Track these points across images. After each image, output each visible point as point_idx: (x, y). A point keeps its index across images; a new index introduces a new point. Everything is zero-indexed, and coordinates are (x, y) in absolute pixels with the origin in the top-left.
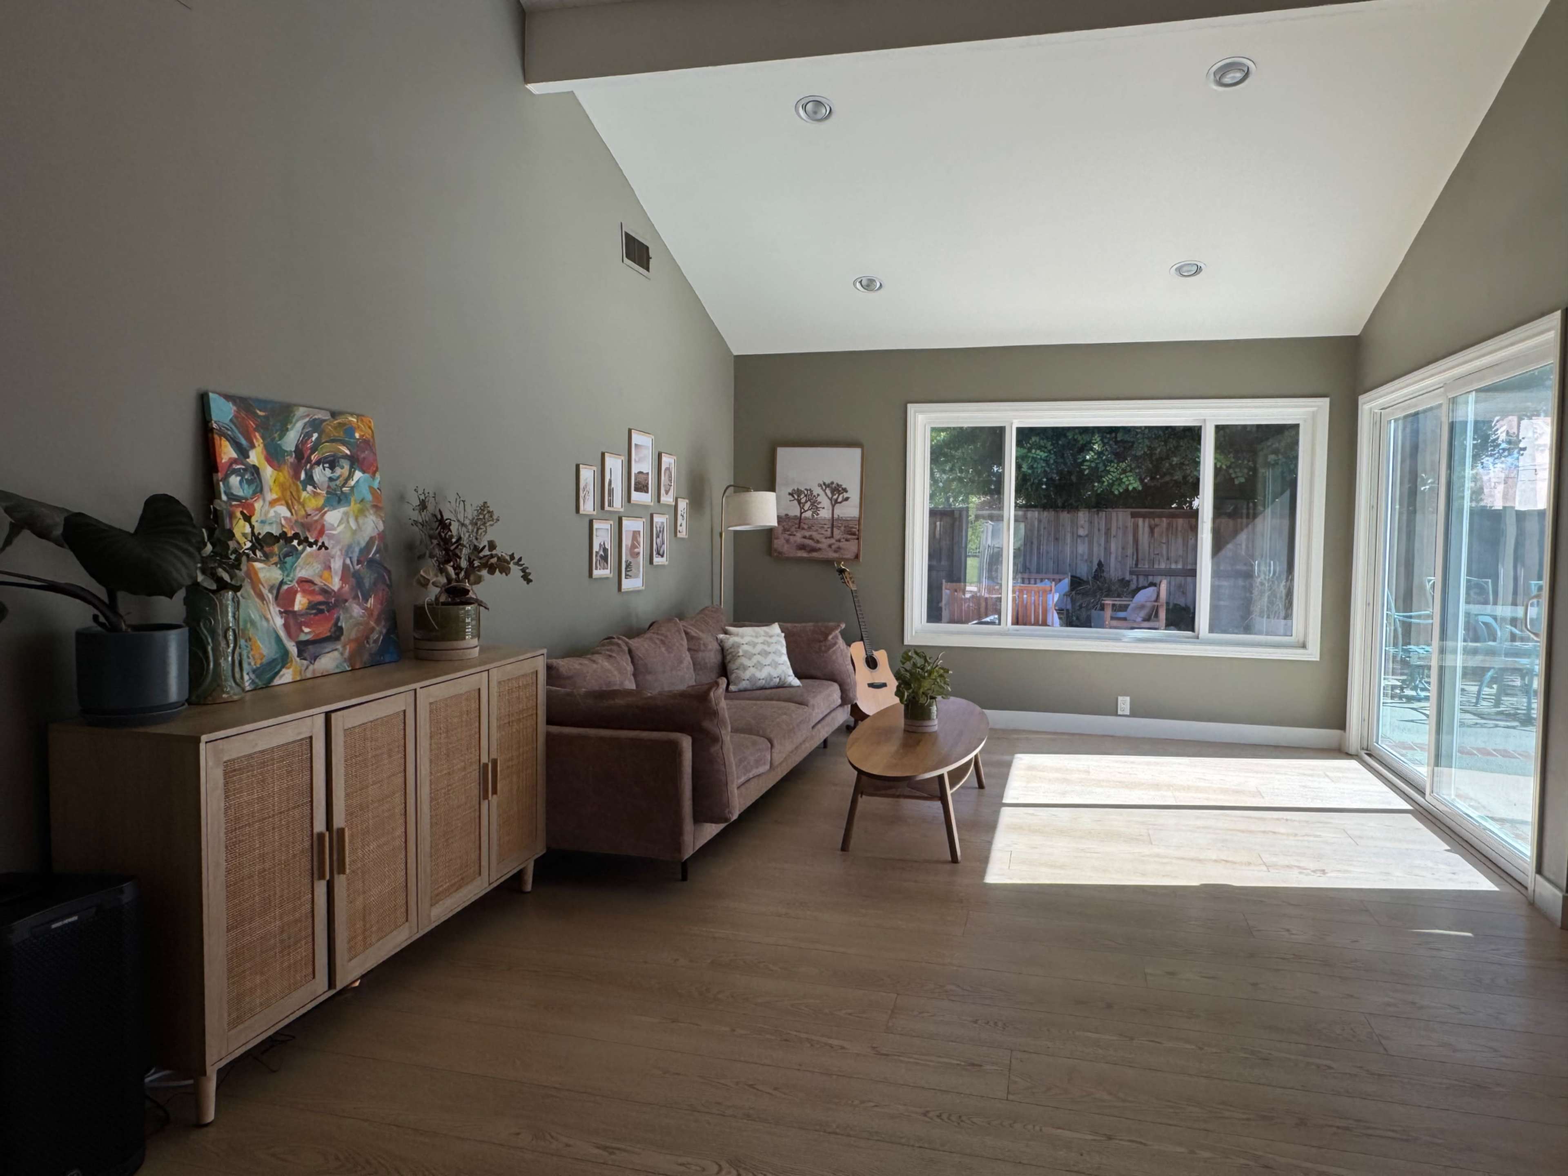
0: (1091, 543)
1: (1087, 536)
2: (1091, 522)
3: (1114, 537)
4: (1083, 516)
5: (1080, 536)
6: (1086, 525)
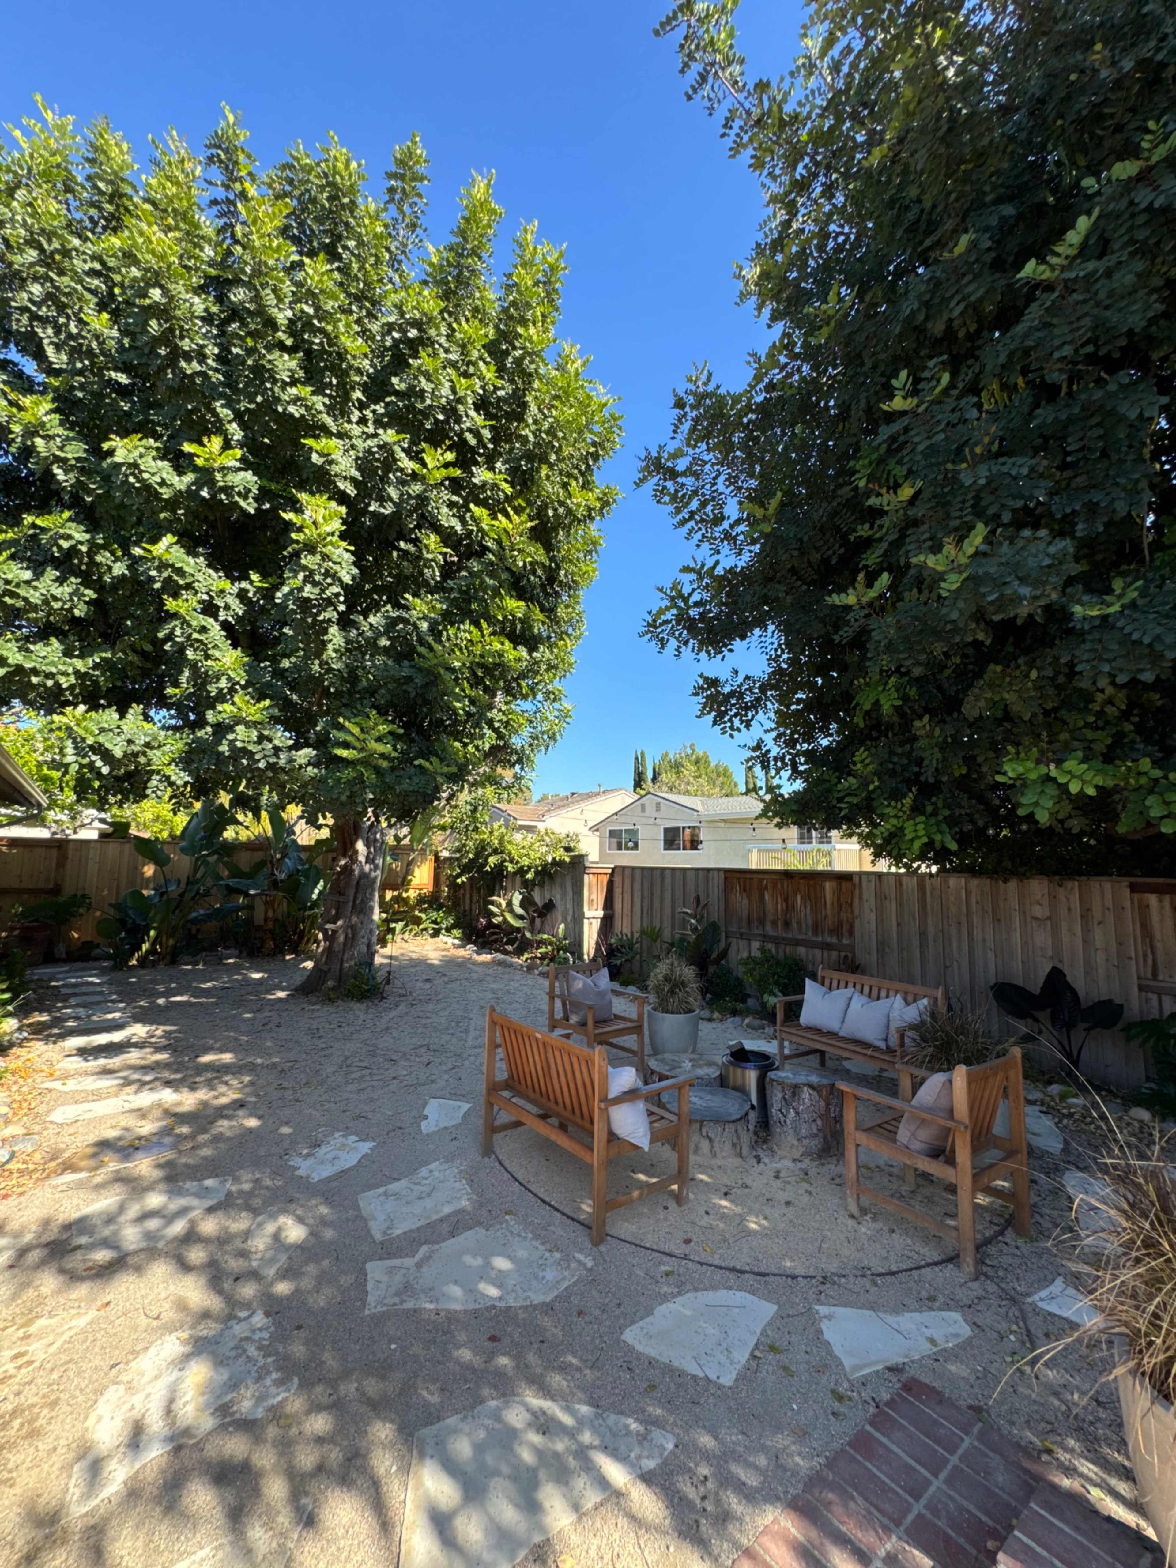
0: (1056, 933)
1: (1049, 918)
2: (1053, 897)
3: (1099, 923)
4: (1038, 887)
5: (1036, 919)
6: (1045, 902)
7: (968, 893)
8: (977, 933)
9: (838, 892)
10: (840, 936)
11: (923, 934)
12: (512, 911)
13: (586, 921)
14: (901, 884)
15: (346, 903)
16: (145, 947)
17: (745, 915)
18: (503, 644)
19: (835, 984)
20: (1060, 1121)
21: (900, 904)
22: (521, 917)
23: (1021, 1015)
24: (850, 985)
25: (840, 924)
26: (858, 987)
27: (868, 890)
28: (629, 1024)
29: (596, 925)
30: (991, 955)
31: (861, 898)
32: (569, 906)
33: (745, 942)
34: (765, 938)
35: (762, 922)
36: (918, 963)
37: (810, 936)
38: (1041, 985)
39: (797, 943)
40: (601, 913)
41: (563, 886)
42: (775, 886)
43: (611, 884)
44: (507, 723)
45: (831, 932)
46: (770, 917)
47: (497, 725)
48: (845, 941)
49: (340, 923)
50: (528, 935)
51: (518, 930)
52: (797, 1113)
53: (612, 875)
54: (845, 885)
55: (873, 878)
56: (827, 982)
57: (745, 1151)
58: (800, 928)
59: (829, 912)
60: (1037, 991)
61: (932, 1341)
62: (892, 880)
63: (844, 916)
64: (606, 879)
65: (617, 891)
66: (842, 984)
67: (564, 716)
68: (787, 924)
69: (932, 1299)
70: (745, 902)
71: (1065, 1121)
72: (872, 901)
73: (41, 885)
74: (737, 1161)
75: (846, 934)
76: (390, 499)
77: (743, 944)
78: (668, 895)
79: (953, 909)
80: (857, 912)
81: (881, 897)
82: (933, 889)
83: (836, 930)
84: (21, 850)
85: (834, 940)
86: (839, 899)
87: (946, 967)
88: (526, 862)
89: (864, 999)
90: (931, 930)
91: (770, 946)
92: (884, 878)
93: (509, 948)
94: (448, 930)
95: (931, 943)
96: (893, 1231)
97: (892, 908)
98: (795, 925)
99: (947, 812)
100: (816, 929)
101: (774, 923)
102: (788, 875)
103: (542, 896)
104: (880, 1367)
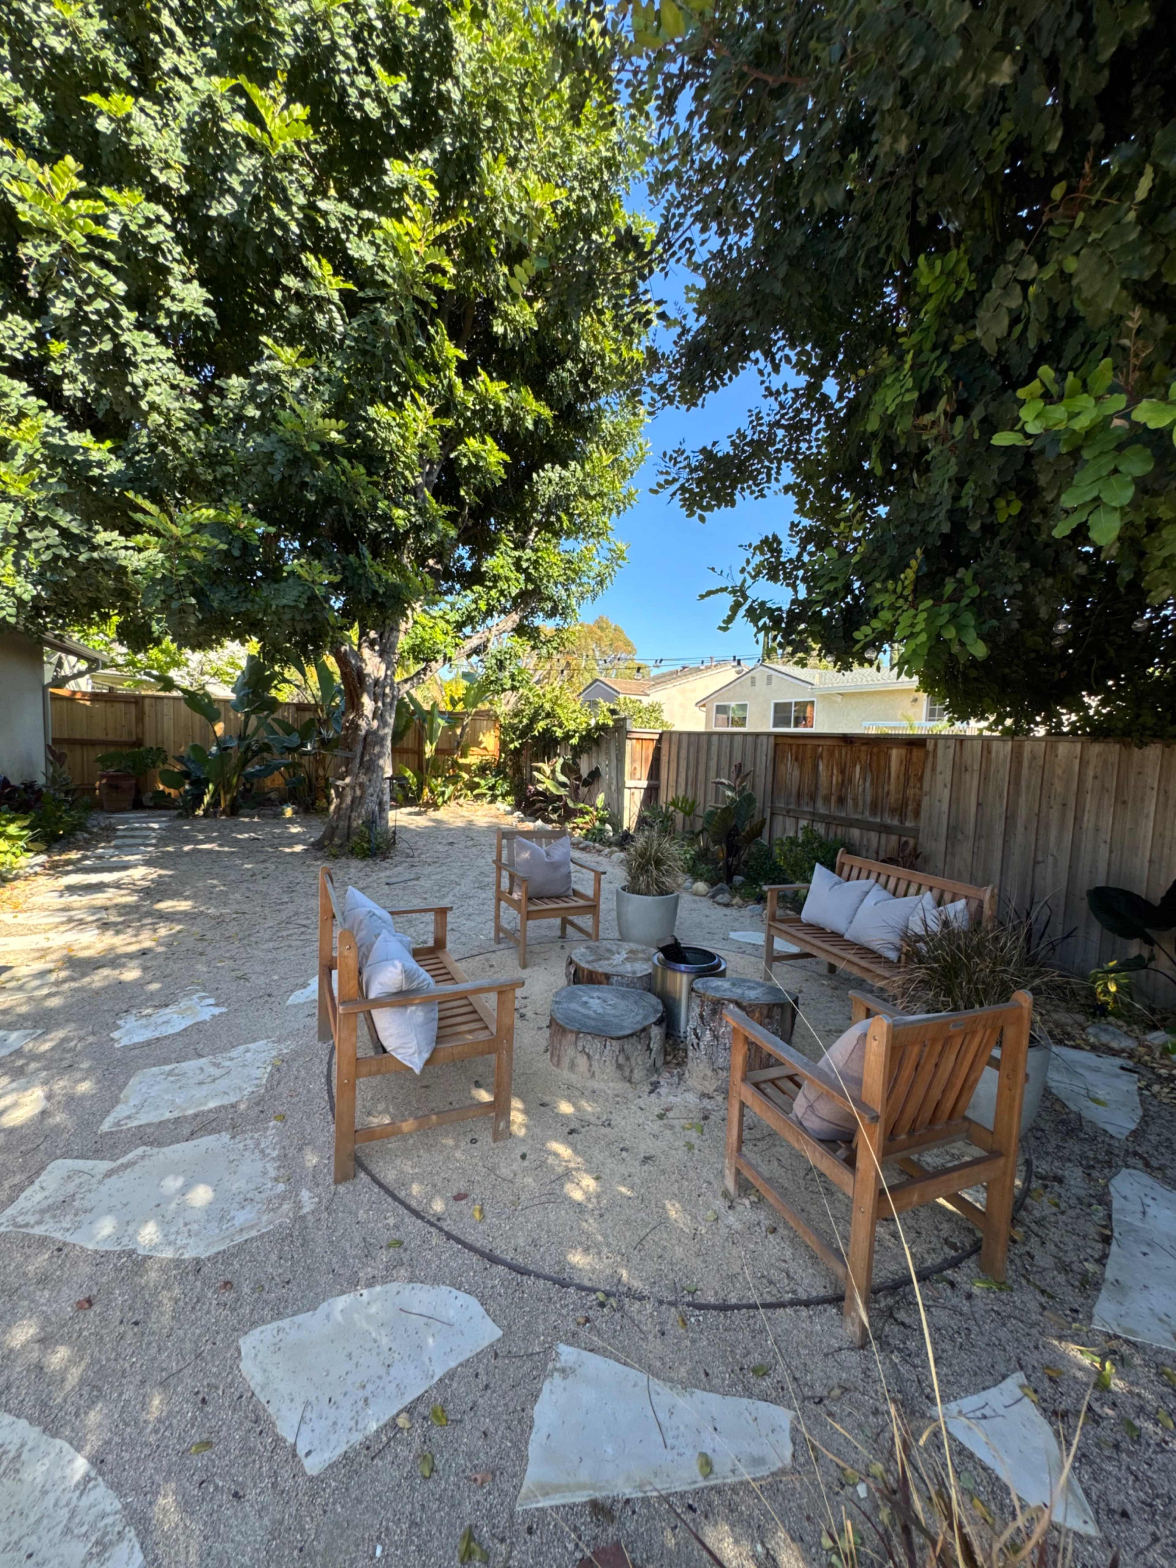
7: (1084, 763)
8: (1088, 820)
9: (907, 763)
10: (902, 819)
11: (1010, 818)
12: (554, 778)
13: (627, 792)
14: (989, 752)
15: (353, 759)
16: (206, 799)
17: (794, 790)
18: (484, 442)
19: (855, 872)
20: (1148, 1087)
21: (985, 777)
22: (563, 785)
23: (1128, 933)
24: (874, 876)
25: (905, 802)
26: (883, 879)
27: (944, 759)
28: (581, 902)
29: (639, 795)
30: (1104, 851)
31: (933, 770)
32: (614, 775)
33: (793, 820)
34: (815, 817)
35: (813, 798)
36: (998, 855)
37: (868, 816)
38: (1162, 893)
39: (850, 823)
40: (644, 783)
41: (608, 753)
42: (831, 754)
43: (657, 751)
44: (536, 562)
45: (893, 811)
46: (823, 791)
47: (525, 565)
48: (909, 824)
49: (348, 780)
50: (571, 805)
51: (559, 798)
52: (716, 1037)
53: (659, 741)
54: (917, 753)
55: (952, 743)
56: (846, 869)
57: (638, 1075)
58: (856, 805)
59: (893, 787)
60: (1157, 903)
61: (707, 1464)
62: (978, 745)
63: (910, 792)
64: (652, 746)
65: (664, 759)
66: (864, 874)
67: (616, 557)
68: (841, 801)
69: (761, 1371)
70: (796, 773)
71: (1156, 1088)
72: (949, 773)
73: (125, 738)
74: (621, 1086)
75: (910, 814)
76: (231, 191)
77: (790, 822)
78: (713, 764)
79: (1058, 787)
80: (926, 786)
81: (959, 767)
82: (1034, 758)
83: (900, 810)
84: (103, 704)
85: (896, 822)
86: (907, 771)
87: (1036, 863)
88: (571, 726)
89: (884, 894)
90: (1022, 812)
91: (820, 828)
92: (967, 744)
93: (554, 817)
94: (504, 796)
95: (1020, 828)
96: (774, 1230)
97: (972, 782)
98: (850, 802)
99: (975, 591)
100: (875, 807)
101: (827, 799)
102: (847, 739)
103: (590, 764)
104: (581, 1497)
